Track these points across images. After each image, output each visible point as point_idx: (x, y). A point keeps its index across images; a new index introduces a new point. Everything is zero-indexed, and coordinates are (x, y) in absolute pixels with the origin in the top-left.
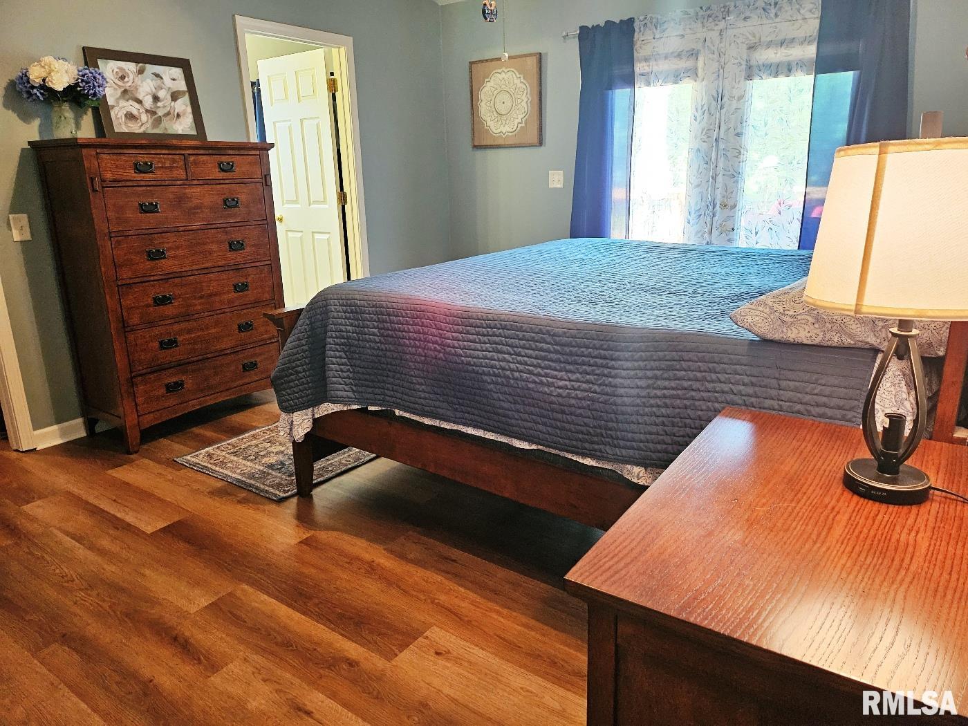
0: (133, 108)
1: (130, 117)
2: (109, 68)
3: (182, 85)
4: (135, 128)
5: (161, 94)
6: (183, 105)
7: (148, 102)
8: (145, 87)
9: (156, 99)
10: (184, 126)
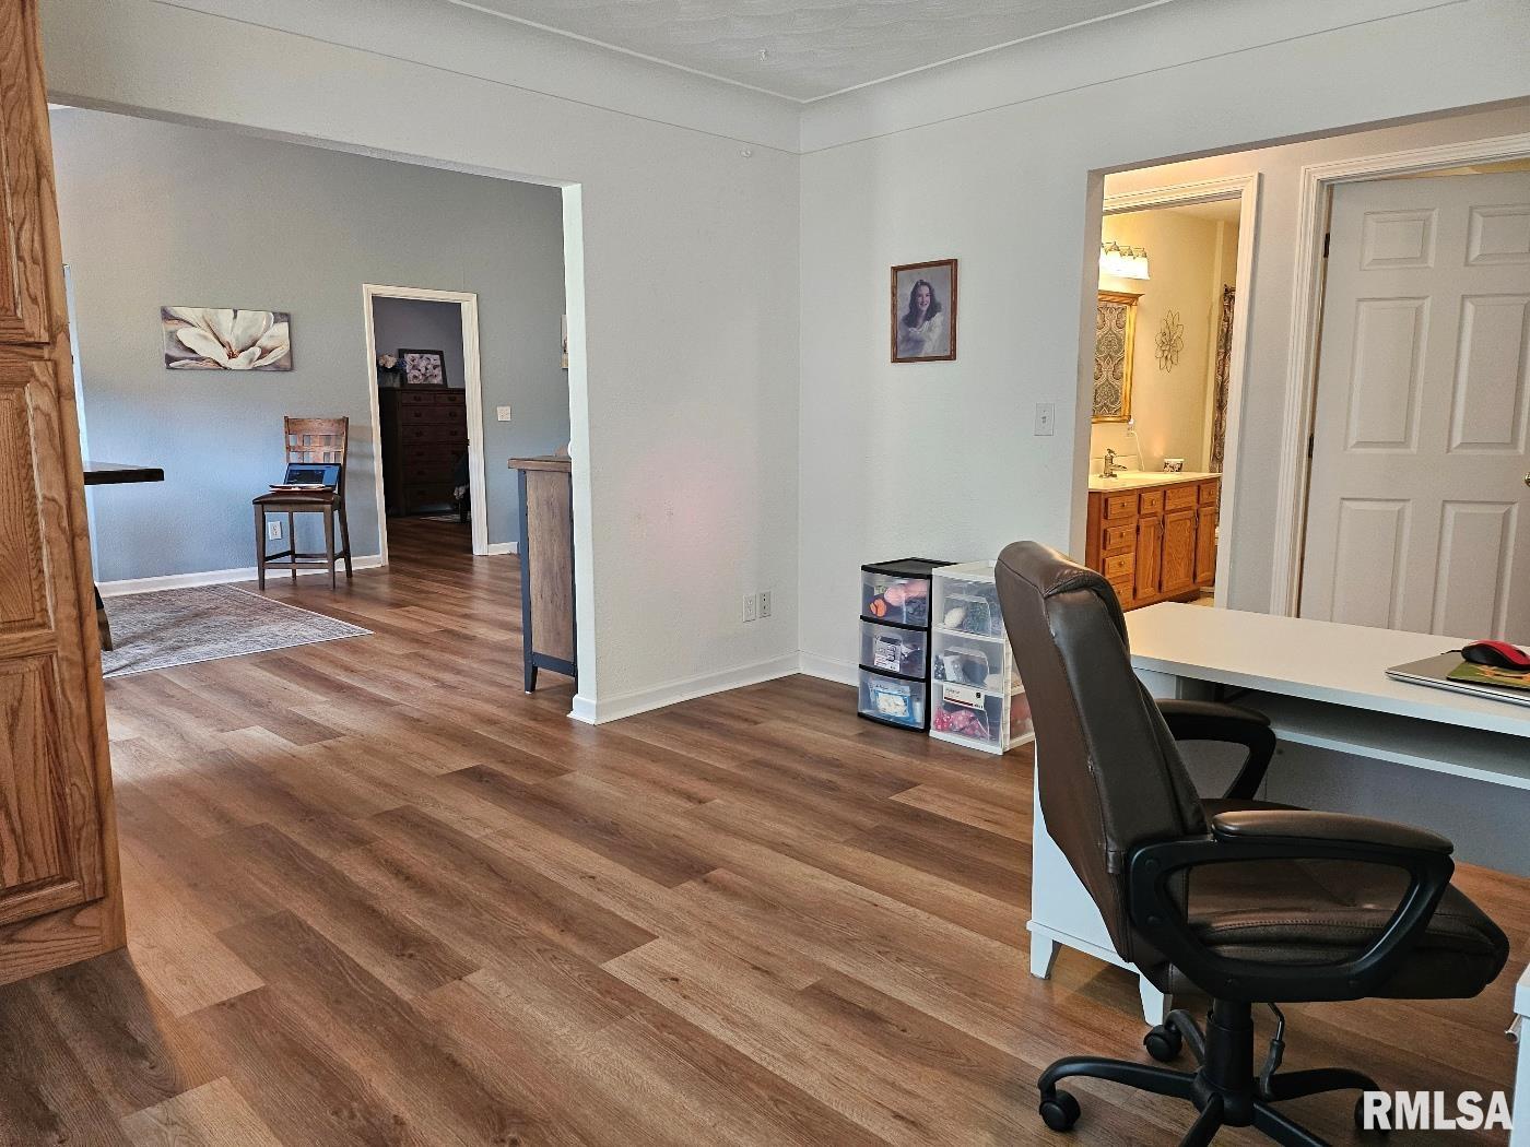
0: (416, 373)
1: (415, 377)
2: (408, 357)
3: (439, 362)
4: (416, 382)
5: (429, 366)
6: (438, 372)
7: (423, 370)
8: (423, 364)
9: (427, 369)
10: (438, 380)
